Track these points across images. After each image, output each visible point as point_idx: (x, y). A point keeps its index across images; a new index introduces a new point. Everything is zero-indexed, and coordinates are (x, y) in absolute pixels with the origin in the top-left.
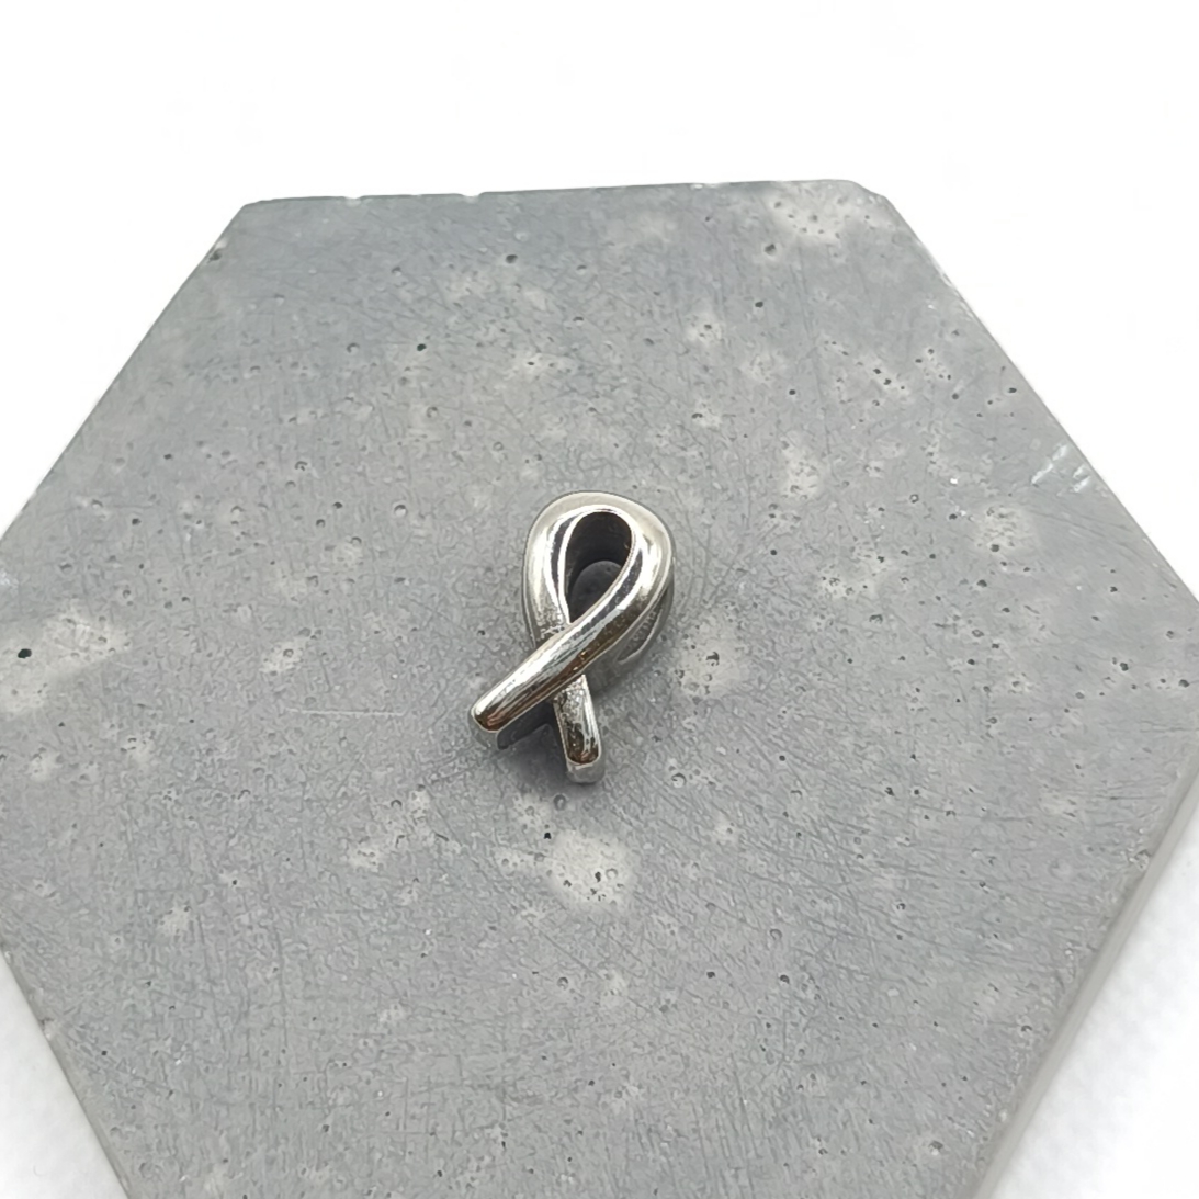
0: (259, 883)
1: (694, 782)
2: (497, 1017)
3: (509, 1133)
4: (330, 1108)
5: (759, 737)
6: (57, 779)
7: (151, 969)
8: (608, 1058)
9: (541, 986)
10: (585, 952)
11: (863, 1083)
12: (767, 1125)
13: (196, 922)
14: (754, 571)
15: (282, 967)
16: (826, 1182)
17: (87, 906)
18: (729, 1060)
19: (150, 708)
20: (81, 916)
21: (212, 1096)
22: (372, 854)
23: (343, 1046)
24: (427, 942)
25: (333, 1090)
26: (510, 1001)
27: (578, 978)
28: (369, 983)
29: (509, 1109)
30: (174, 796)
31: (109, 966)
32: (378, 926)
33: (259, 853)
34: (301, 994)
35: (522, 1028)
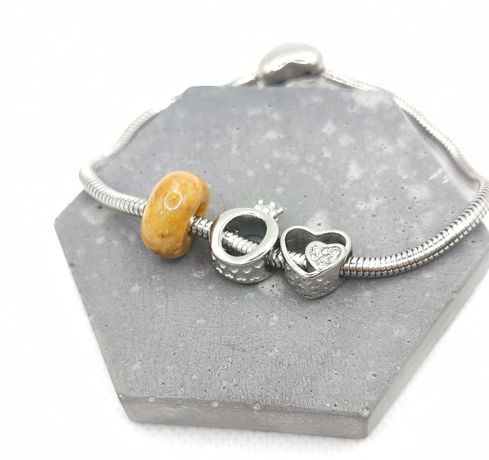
0: (164, 279)
2: (235, 325)
3: (234, 360)
4: (177, 348)
6: (105, 244)
7: (126, 302)
8: (269, 340)
9: (250, 317)
10: (266, 308)
11: (352, 354)
12: (319, 365)
13: (142, 289)
14: (335, 200)
15: (168, 304)
16: (336, 383)
17: (108, 282)
18: (309, 344)
19: (137, 226)
20: (106, 284)
21: (139, 341)
22: (201, 274)
23: (184, 329)
24: (215, 301)
25: (178, 343)
26: (240, 320)
27: (262, 316)
28: (195, 311)
29: (235, 352)
30: (141, 252)
31: (113, 300)
32: (200, 295)
33: (165, 270)
34: (173, 313)
35: (242, 329)
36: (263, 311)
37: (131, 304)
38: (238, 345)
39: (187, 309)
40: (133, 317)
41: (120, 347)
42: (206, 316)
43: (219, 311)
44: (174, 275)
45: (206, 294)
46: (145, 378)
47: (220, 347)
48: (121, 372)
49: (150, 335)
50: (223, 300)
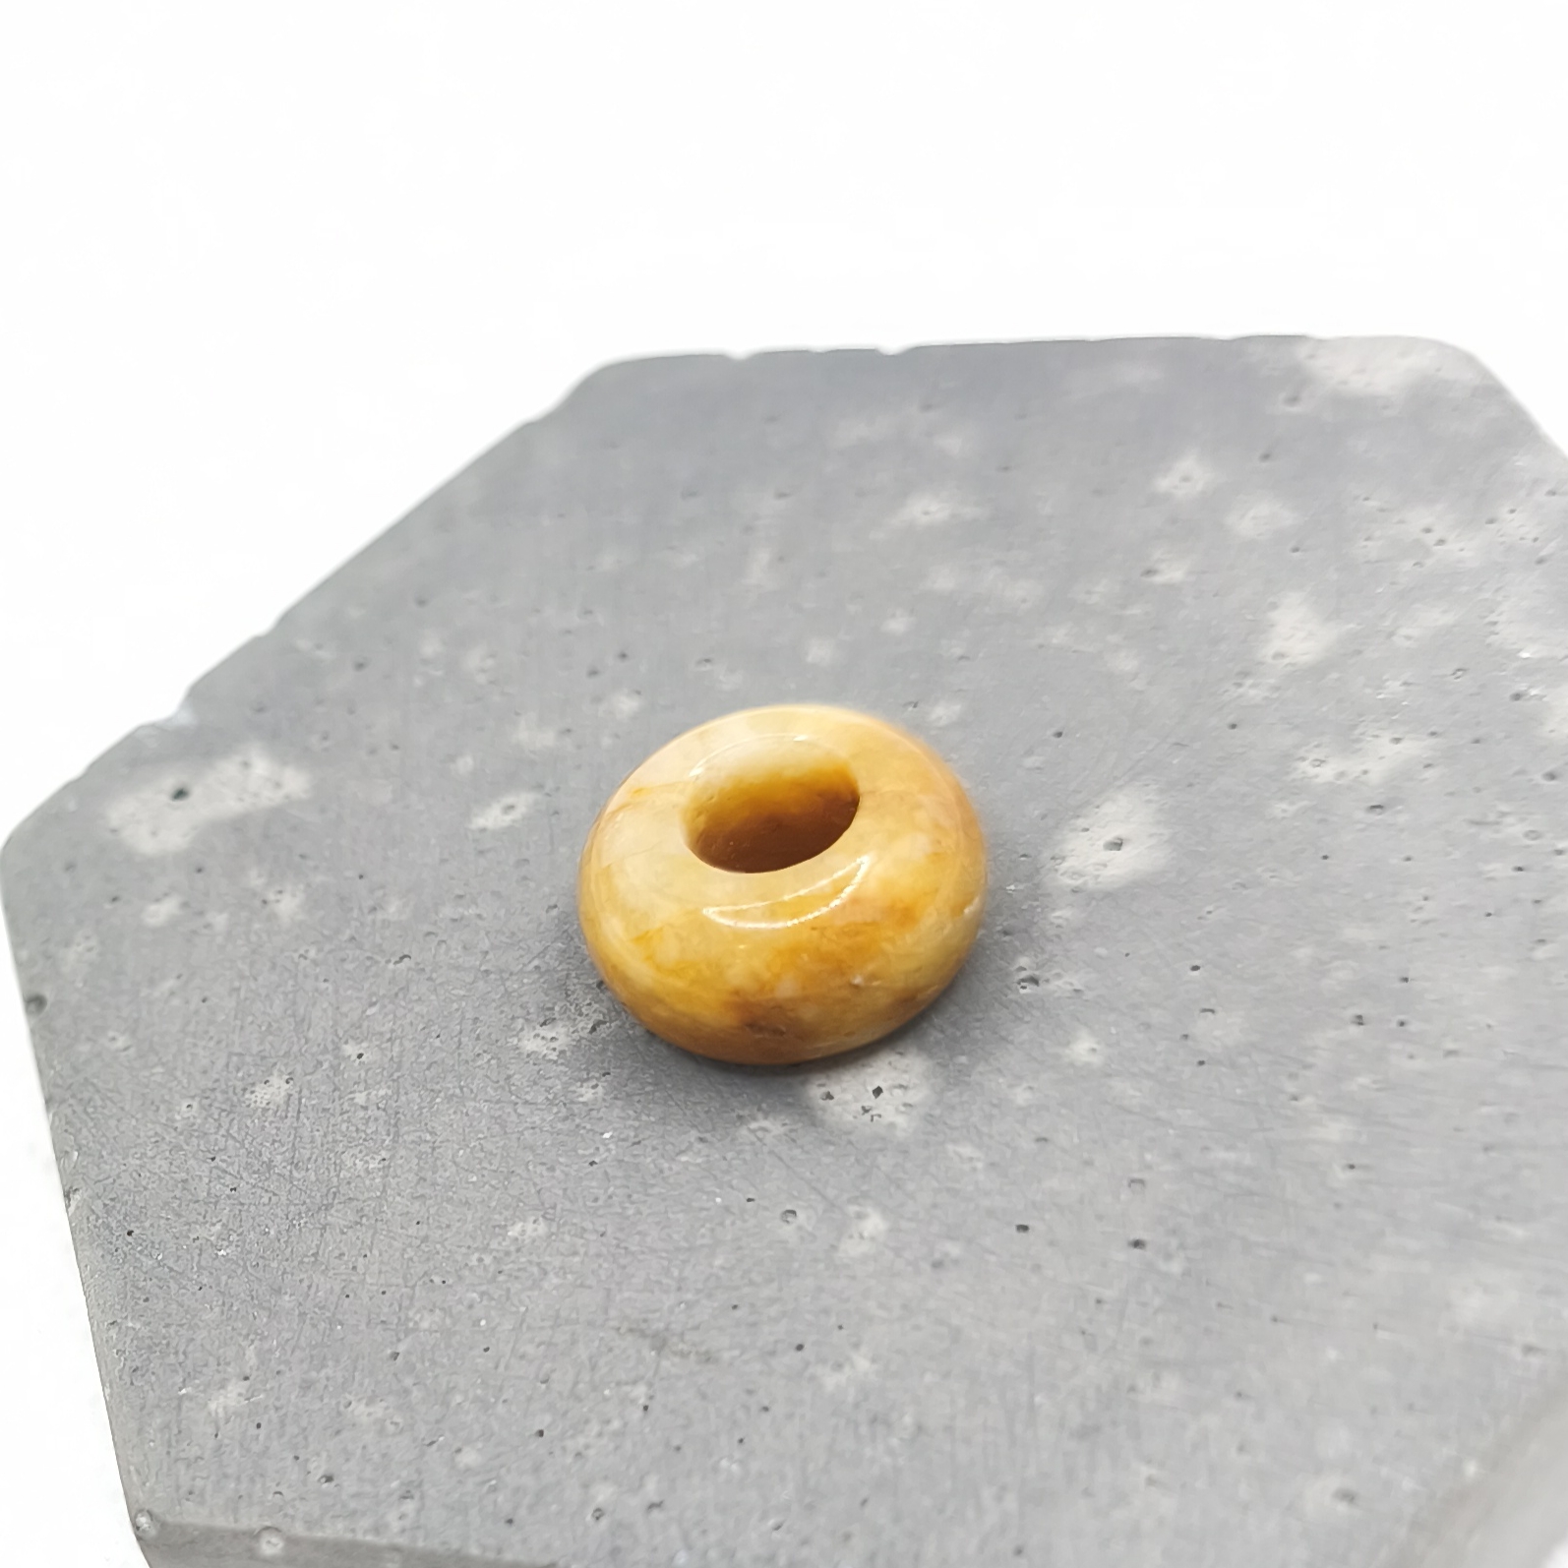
0: (392, 1058)
1: (1053, 986)
3: (658, 1395)
4: (407, 1332)
6: (175, 926)
7: (221, 1143)
8: (834, 1318)
9: (755, 1216)
10: (832, 1182)
11: (1239, 1394)
13: (296, 1096)
17: (163, 1064)
18: (1025, 1341)
19: (315, 859)
20: (153, 1074)
21: (253, 1298)
22: (553, 1039)
23: (448, 1258)
24: (602, 1149)
25: (418, 1312)
26: (703, 1230)
27: (812, 1212)
28: (506, 1188)
29: (665, 1363)
30: (312, 954)
31: (169, 1133)
32: (538, 1122)
33: (401, 1025)
34: (409, 1191)
35: (711, 1266)
36: (819, 1192)
37: (243, 1151)
38: (682, 1334)
39: (475, 1179)
40: (242, 1204)
41: (168, 1321)
42: (554, 1207)
43: (612, 1189)
44: (437, 1043)
45: (566, 1118)
46: (256, 1448)
47: (602, 1339)
48: (158, 1421)
49: (302, 1276)
50: (639, 1143)
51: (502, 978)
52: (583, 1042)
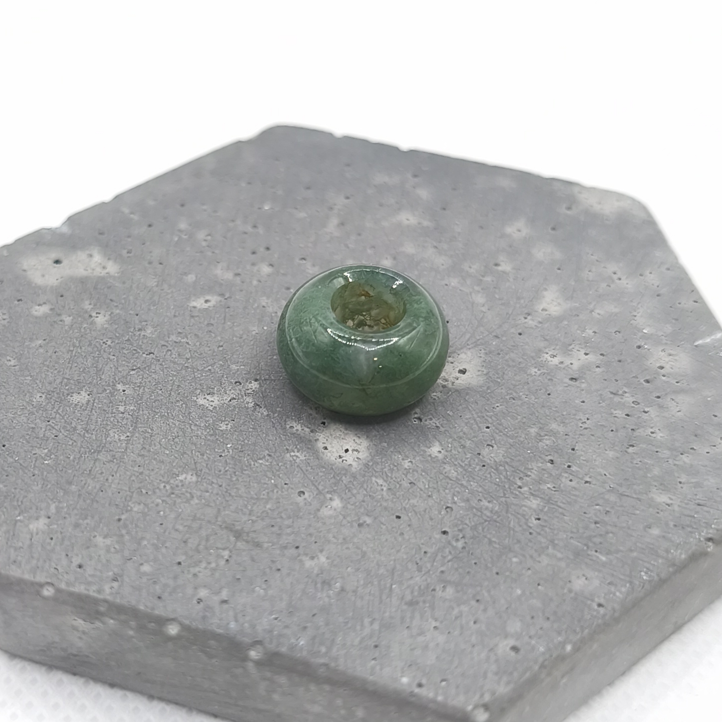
0: (138, 394)
1: (427, 423)
2: (252, 498)
3: (234, 556)
4: (127, 511)
5: (477, 413)
6: (46, 317)
7: (53, 415)
8: (313, 539)
9: (287, 491)
10: (322, 483)
12: (403, 603)
13: (92, 402)
14: (504, 339)
15: (132, 436)
17: (31, 376)
18: (392, 562)
19: (117, 303)
20: (26, 379)
21: (58, 484)
22: (212, 401)
23: (150, 483)
24: (226, 451)
25: (133, 503)
26: (264, 492)
27: (311, 494)
28: (181, 459)
29: (239, 544)
30: (109, 343)
31: (29, 406)
32: (200, 434)
33: (145, 381)
34: (137, 452)
35: (266, 508)
36: (316, 486)
37: (63, 420)
38: (248, 533)
39: (168, 452)
40: (59, 443)
41: (16, 486)
42: (201, 471)
43: (227, 468)
44: (160, 392)
45: (211, 435)
46: (49, 548)
47: (213, 529)
49: (82, 479)
50: (242, 451)
51: (194, 371)
52: (225, 405)
